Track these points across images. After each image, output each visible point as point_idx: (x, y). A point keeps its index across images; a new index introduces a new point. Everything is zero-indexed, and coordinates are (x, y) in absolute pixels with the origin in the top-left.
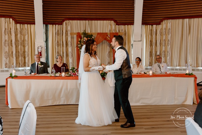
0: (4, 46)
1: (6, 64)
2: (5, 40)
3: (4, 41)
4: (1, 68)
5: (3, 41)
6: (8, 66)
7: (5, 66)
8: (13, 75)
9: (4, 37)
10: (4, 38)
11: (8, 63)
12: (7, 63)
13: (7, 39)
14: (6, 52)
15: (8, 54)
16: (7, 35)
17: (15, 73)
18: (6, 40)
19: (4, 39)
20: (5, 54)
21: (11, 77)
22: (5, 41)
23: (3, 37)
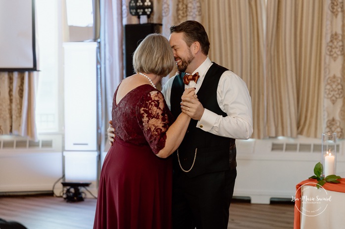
0: (328, 57)
1: (331, 123)
2: (332, 36)
3: (329, 39)
4: (316, 137)
5: (326, 39)
6: (339, 130)
7: (328, 130)
8: (327, 173)
9: (329, 22)
10: (329, 26)
11: (337, 118)
12: (333, 120)
13: (339, 32)
14: (334, 77)
15: (340, 87)
16: (340, 15)
17: (335, 164)
18: (336, 34)
19: (329, 32)
20: (328, 87)
21: (318, 179)
22: (334, 37)
23: (326, 23)
